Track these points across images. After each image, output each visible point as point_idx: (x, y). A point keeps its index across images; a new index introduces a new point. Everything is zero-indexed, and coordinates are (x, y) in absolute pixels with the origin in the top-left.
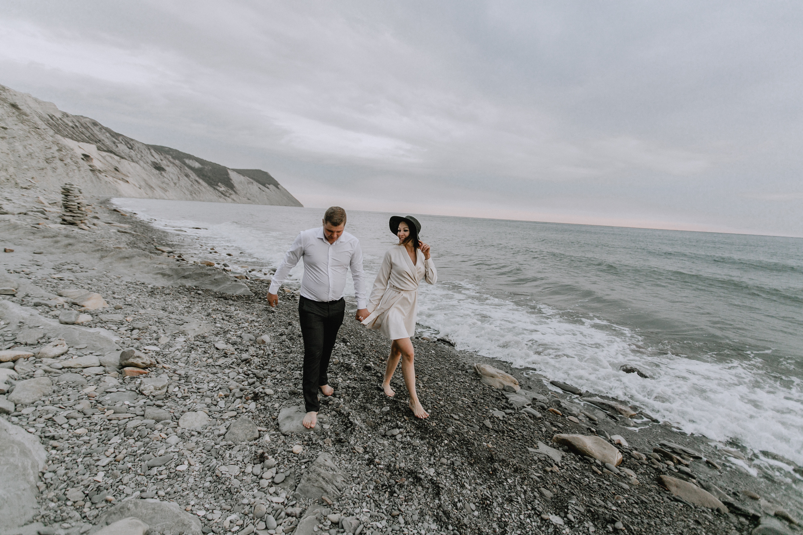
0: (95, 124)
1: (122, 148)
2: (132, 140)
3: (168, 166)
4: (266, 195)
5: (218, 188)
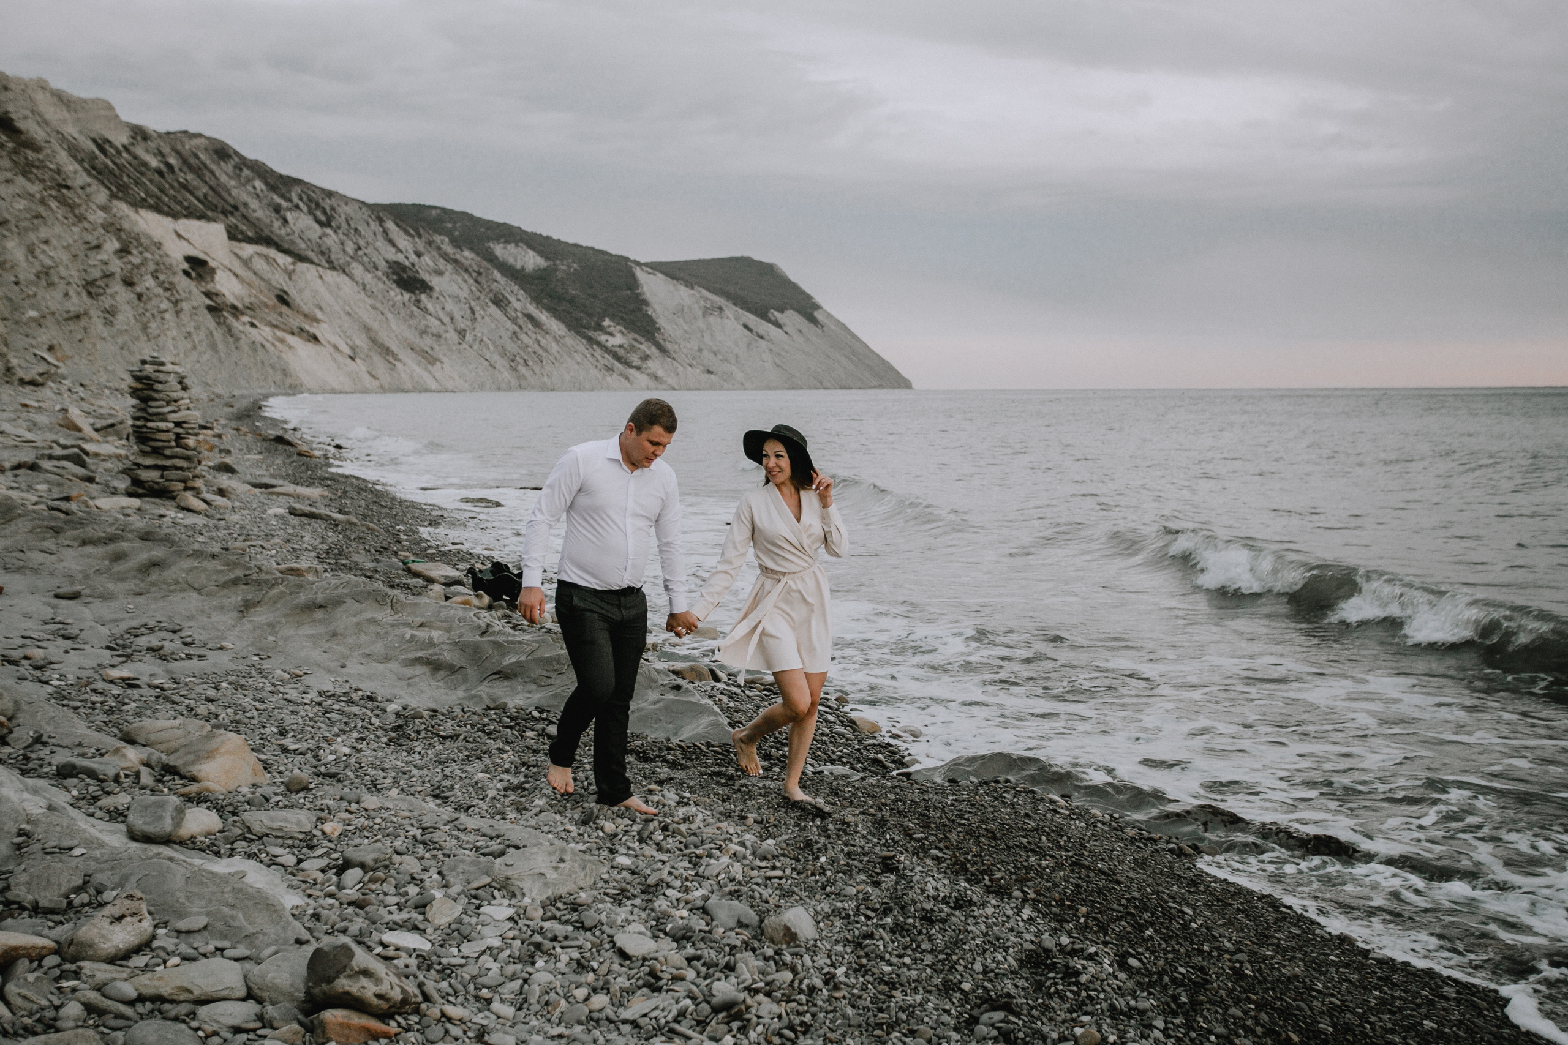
0: (222, 152)
1: (301, 223)
2: (330, 194)
3: (440, 273)
4: (771, 350)
5: (603, 338)
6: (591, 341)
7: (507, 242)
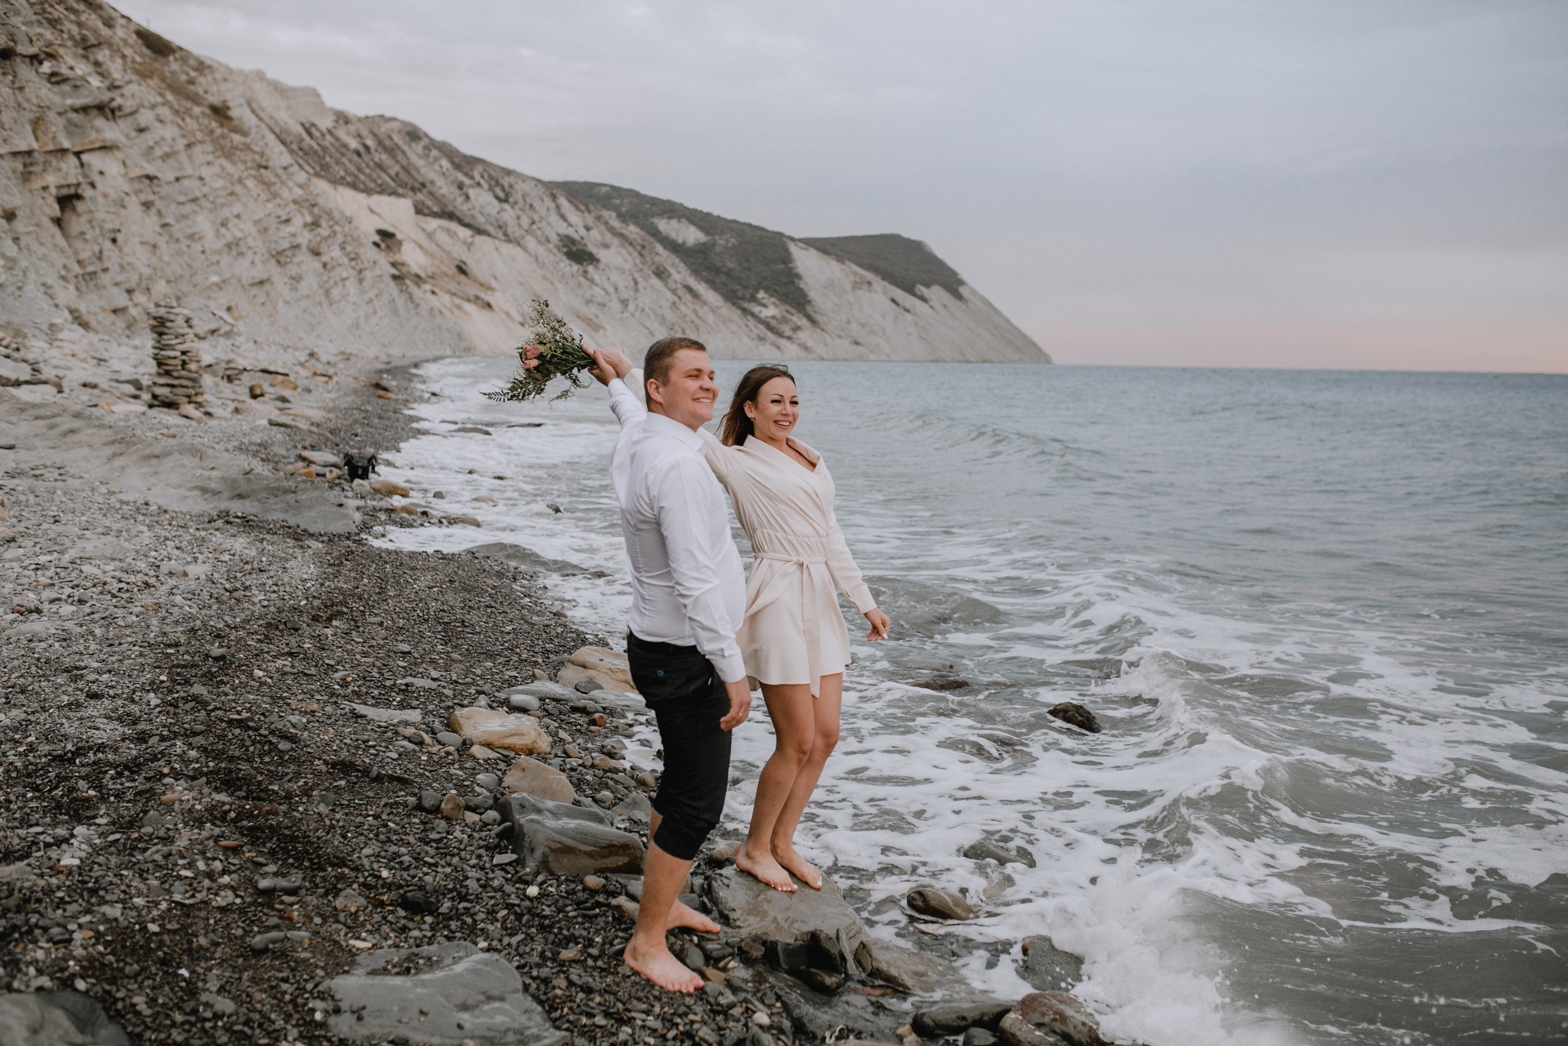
0: (414, 134)
1: (482, 201)
2: (509, 172)
3: (607, 246)
4: (916, 324)
5: (756, 309)
6: (745, 311)
7: (670, 218)
